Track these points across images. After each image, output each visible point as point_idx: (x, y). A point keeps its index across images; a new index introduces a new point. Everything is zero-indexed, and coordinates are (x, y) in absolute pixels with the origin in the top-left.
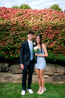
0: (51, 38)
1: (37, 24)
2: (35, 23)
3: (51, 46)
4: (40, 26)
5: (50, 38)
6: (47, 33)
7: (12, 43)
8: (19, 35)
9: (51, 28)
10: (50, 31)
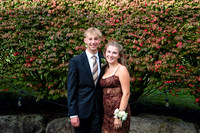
0: (156, 45)
1: (118, 11)
2: (114, 9)
3: (156, 66)
4: (126, 14)
5: (153, 45)
6: (144, 33)
7: (56, 60)
8: (73, 38)
9: (155, 19)
10: (154, 27)
